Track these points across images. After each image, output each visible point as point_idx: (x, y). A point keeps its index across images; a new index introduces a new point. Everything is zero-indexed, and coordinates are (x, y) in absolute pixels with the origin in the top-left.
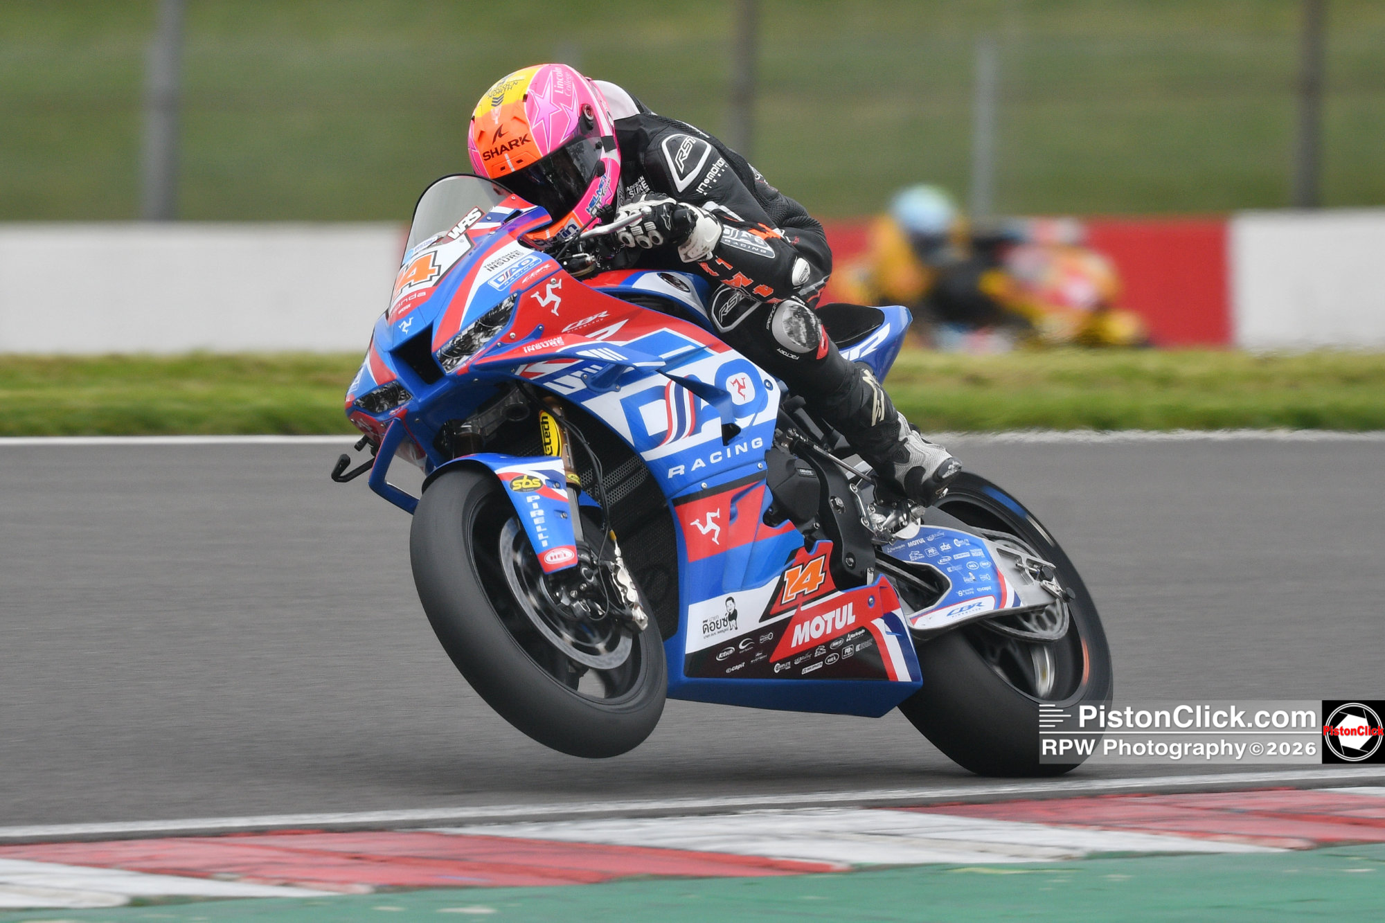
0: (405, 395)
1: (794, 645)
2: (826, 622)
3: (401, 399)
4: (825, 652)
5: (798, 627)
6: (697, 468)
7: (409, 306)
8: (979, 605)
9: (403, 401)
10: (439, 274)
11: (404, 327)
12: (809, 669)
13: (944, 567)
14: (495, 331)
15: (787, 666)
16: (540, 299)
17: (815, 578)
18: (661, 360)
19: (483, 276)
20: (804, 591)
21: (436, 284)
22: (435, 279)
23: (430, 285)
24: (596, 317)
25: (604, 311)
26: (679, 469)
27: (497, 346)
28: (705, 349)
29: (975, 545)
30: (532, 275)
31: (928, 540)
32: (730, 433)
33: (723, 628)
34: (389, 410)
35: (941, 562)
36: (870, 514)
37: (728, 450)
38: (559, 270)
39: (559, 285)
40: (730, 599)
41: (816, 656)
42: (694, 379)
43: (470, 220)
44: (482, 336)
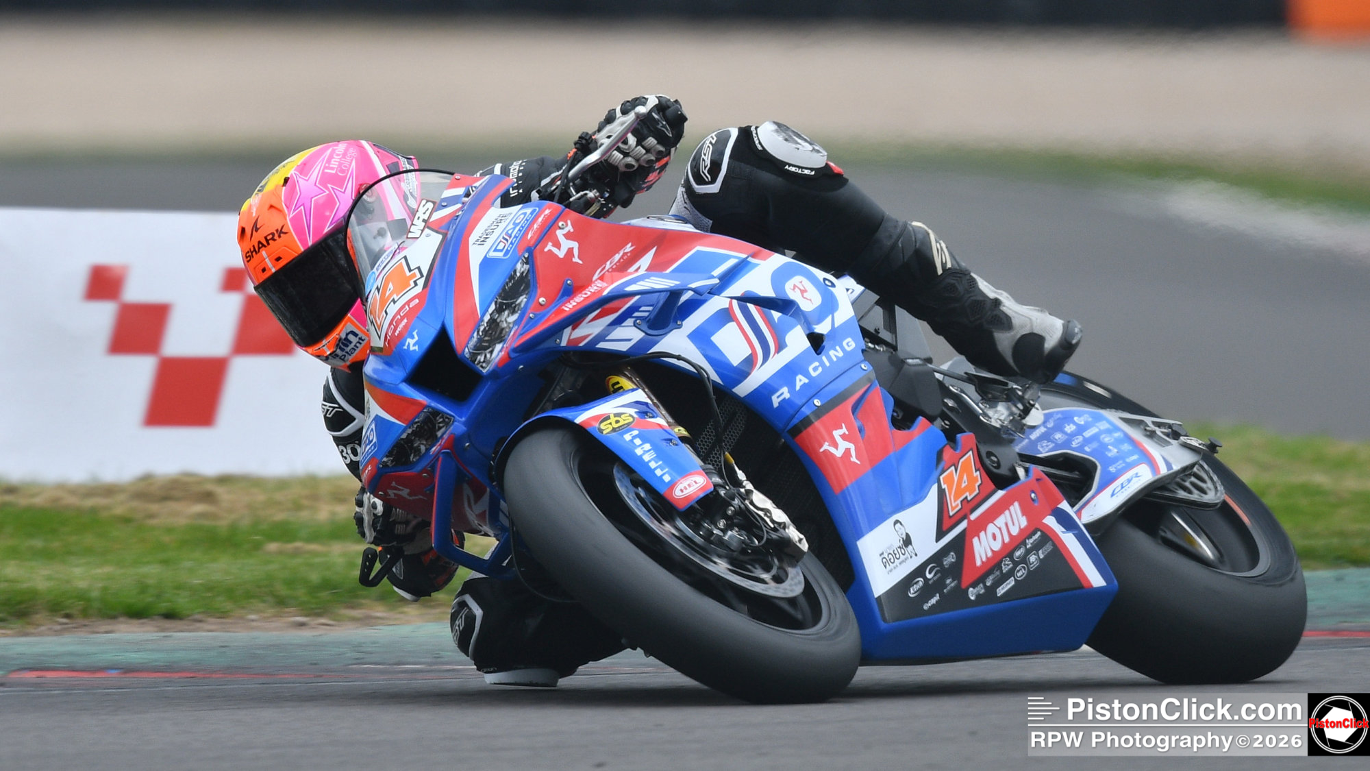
0: (444, 421)
1: (979, 563)
2: (1000, 529)
3: (440, 428)
4: (1011, 566)
5: (975, 540)
6: (801, 387)
7: (405, 321)
8: (1137, 475)
9: (443, 429)
10: (422, 276)
11: (411, 345)
12: (1003, 589)
13: (1080, 449)
14: (520, 304)
15: (980, 589)
16: (555, 250)
17: (971, 480)
18: (713, 277)
19: (476, 255)
20: (966, 498)
21: (425, 286)
22: (421, 282)
23: (419, 289)
24: (621, 253)
25: (628, 243)
26: (782, 394)
27: (530, 318)
28: (748, 259)
29: (1099, 419)
30: (535, 226)
31: (1048, 426)
32: (817, 341)
33: (902, 557)
34: (428, 450)
35: (1074, 444)
36: (985, 411)
37: (824, 358)
38: (563, 211)
39: (570, 228)
40: (897, 522)
41: (1004, 571)
42: (752, 295)
43: (424, 213)
44: (508, 316)
